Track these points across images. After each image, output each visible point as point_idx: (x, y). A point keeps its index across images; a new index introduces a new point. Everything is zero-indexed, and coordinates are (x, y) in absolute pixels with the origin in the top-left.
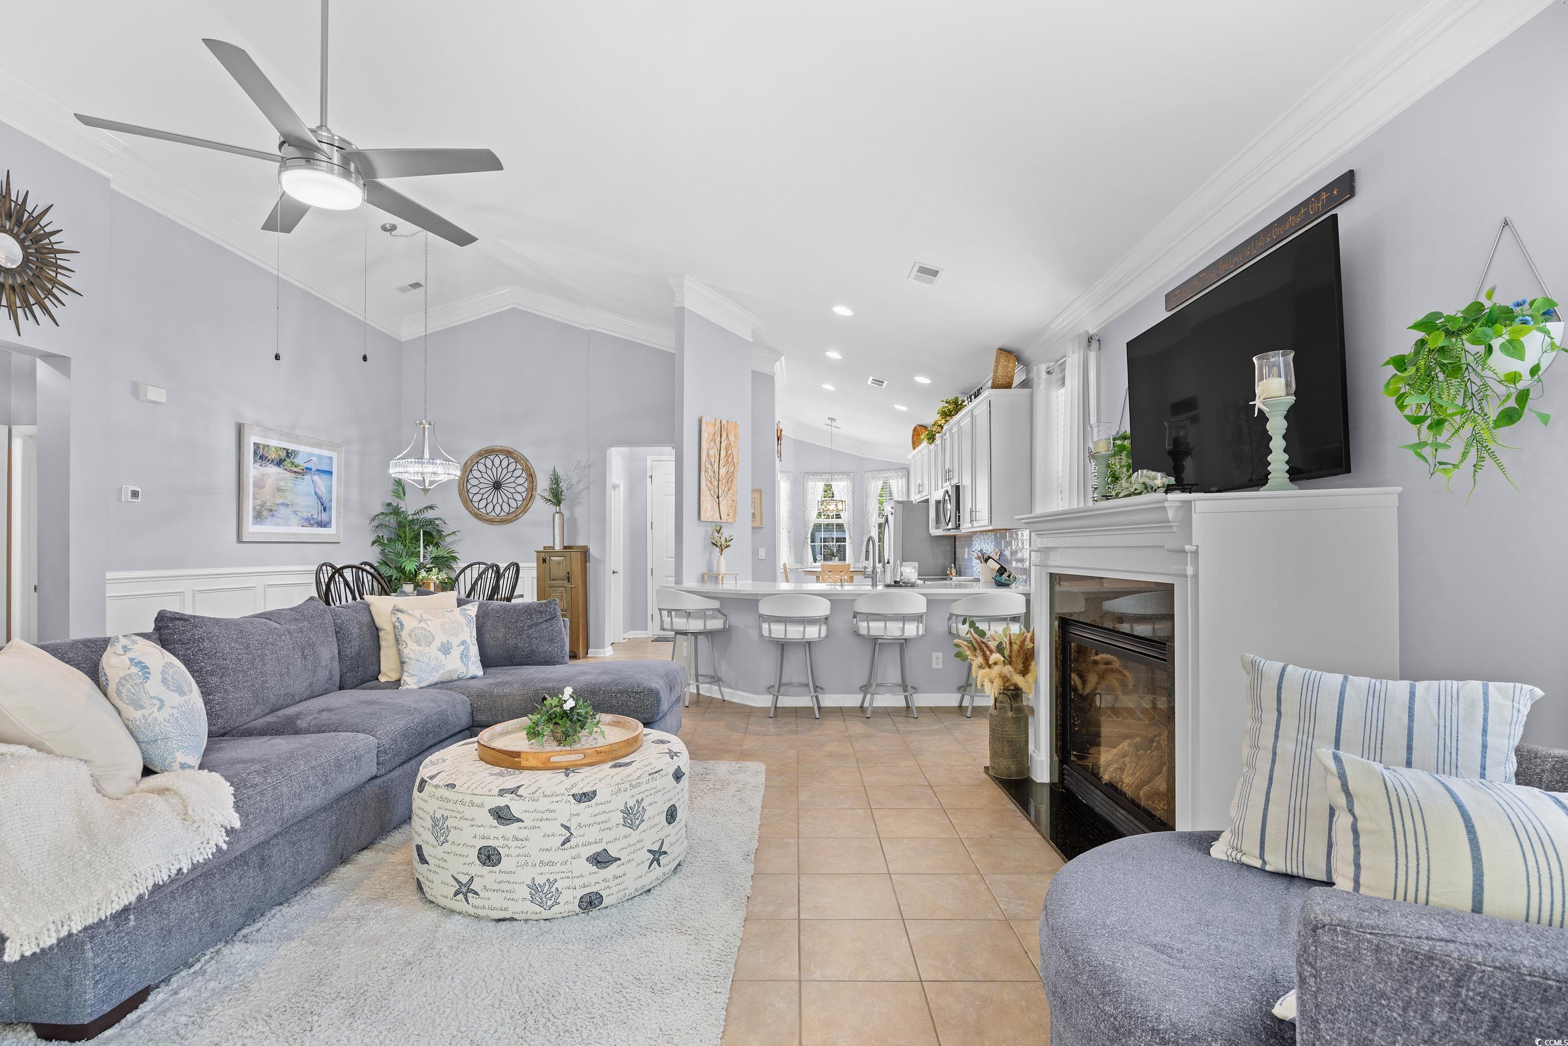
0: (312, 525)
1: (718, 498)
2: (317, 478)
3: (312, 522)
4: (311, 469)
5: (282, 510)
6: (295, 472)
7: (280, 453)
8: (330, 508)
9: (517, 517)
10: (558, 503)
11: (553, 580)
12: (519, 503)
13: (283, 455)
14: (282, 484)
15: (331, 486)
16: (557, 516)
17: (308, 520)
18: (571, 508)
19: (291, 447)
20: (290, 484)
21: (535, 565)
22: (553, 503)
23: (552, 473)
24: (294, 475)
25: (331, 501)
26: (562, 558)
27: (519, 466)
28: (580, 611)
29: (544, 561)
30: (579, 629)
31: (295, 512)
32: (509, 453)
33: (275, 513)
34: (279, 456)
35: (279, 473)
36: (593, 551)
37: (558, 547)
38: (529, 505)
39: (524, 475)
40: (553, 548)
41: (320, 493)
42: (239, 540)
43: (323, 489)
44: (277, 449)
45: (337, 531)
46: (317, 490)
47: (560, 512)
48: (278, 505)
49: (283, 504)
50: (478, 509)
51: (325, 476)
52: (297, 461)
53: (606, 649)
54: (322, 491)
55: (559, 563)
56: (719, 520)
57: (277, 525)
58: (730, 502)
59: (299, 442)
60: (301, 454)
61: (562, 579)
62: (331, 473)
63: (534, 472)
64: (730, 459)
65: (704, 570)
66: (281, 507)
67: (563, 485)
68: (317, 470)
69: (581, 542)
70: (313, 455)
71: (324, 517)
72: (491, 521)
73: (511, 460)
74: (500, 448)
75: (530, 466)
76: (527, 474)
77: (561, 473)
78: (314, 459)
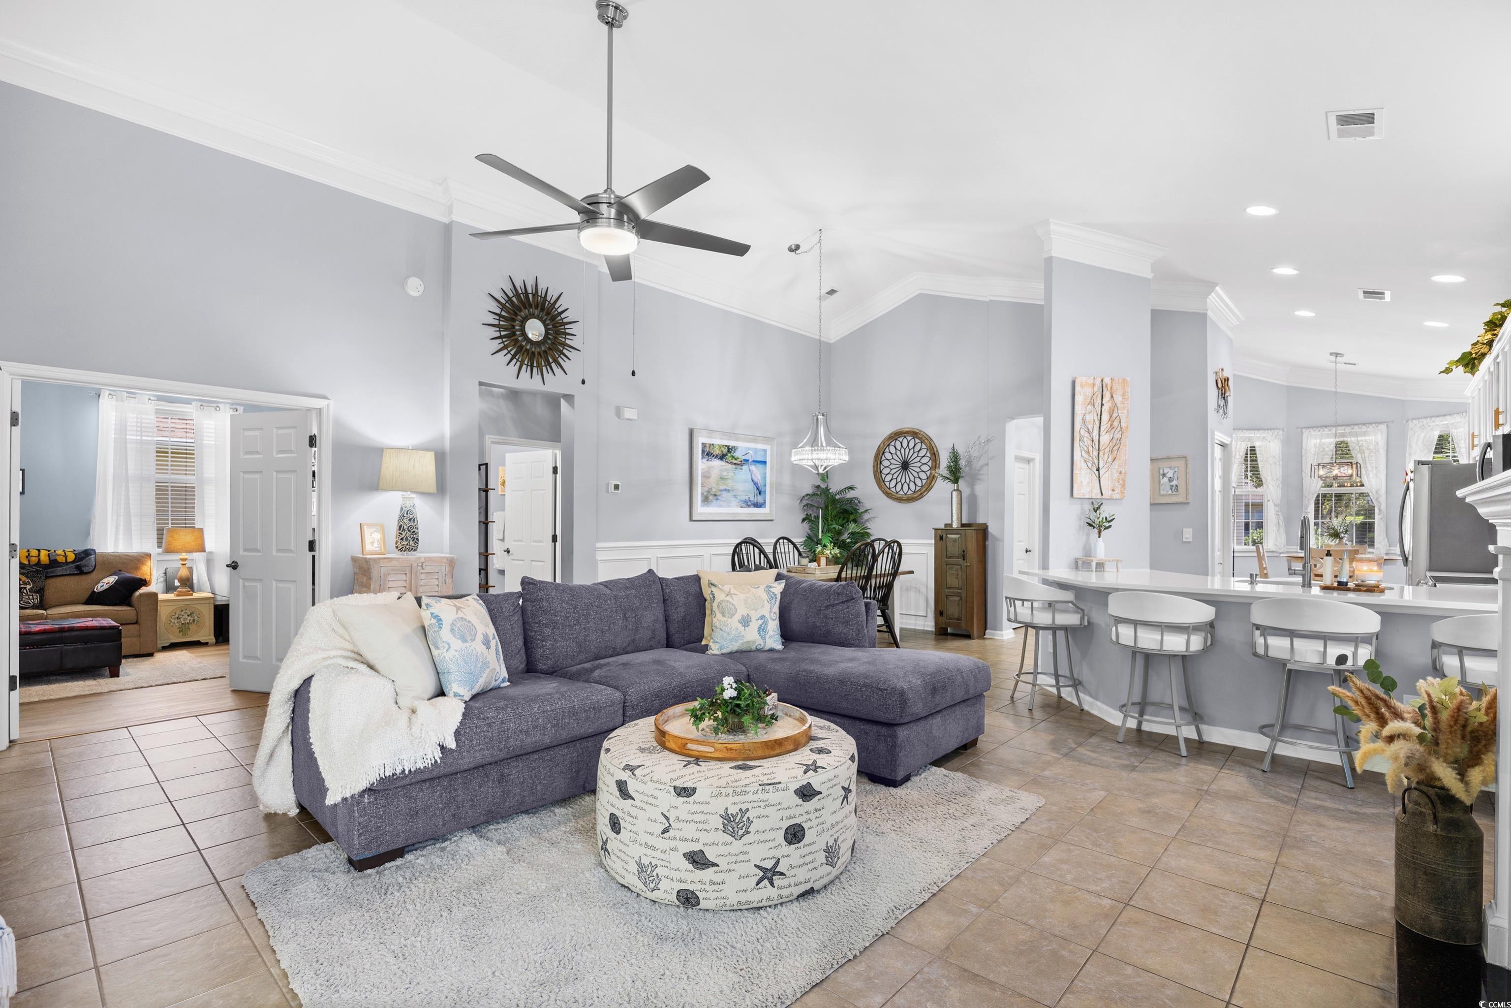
0: (749, 506)
1: (1098, 470)
2: (753, 467)
3: (749, 503)
4: (748, 461)
5: (725, 494)
6: (735, 464)
7: (723, 449)
8: (765, 492)
9: (921, 496)
10: (956, 481)
11: (950, 557)
12: (924, 482)
13: (725, 450)
14: (725, 473)
15: (765, 474)
16: (955, 493)
17: (745, 502)
18: (972, 485)
19: (731, 443)
20: (731, 474)
21: (933, 541)
22: (951, 480)
23: (951, 450)
24: (734, 466)
25: (765, 486)
26: (959, 536)
27: (924, 446)
28: (975, 589)
29: (941, 538)
30: (973, 608)
31: (735, 496)
32: (915, 434)
33: (719, 498)
34: (722, 451)
35: (722, 466)
36: (991, 530)
37: (955, 525)
38: (933, 484)
39: (928, 454)
40: (951, 525)
41: (756, 480)
42: (691, 520)
43: (759, 477)
44: (720, 446)
45: (770, 510)
46: (754, 477)
47: (958, 490)
48: (721, 490)
49: (725, 490)
50: (889, 489)
51: (760, 466)
52: (736, 455)
53: (1004, 632)
54: (758, 478)
55: (955, 540)
56: (1099, 496)
57: (721, 506)
58: (1116, 475)
59: (737, 440)
60: (739, 449)
61: (958, 557)
62: (765, 463)
63: (937, 451)
64: (1116, 424)
65: (1078, 553)
66: (723, 492)
67: (962, 463)
68: (754, 461)
69: (981, 520)
70: (750, 449)
71: (760, 499)
72: (900, 500)
73: (917, 441)
74: (907, 430)
75: (933, 445)
76: (930, 453)
77: (961, 450)
78: (751, 452)
